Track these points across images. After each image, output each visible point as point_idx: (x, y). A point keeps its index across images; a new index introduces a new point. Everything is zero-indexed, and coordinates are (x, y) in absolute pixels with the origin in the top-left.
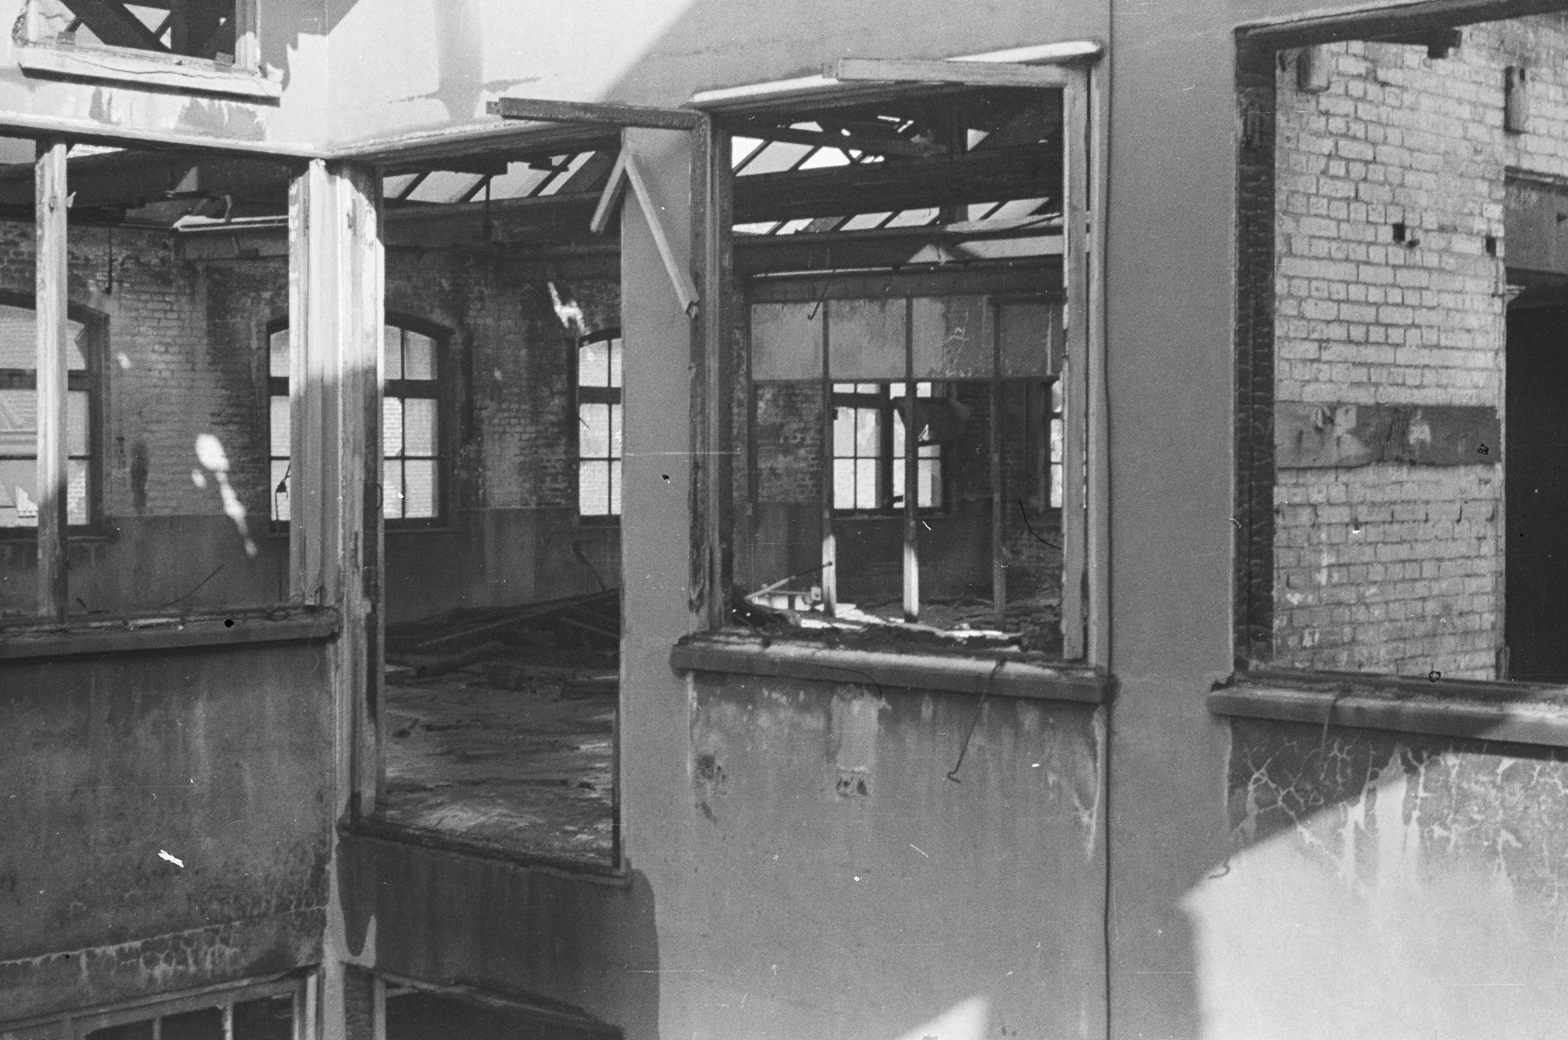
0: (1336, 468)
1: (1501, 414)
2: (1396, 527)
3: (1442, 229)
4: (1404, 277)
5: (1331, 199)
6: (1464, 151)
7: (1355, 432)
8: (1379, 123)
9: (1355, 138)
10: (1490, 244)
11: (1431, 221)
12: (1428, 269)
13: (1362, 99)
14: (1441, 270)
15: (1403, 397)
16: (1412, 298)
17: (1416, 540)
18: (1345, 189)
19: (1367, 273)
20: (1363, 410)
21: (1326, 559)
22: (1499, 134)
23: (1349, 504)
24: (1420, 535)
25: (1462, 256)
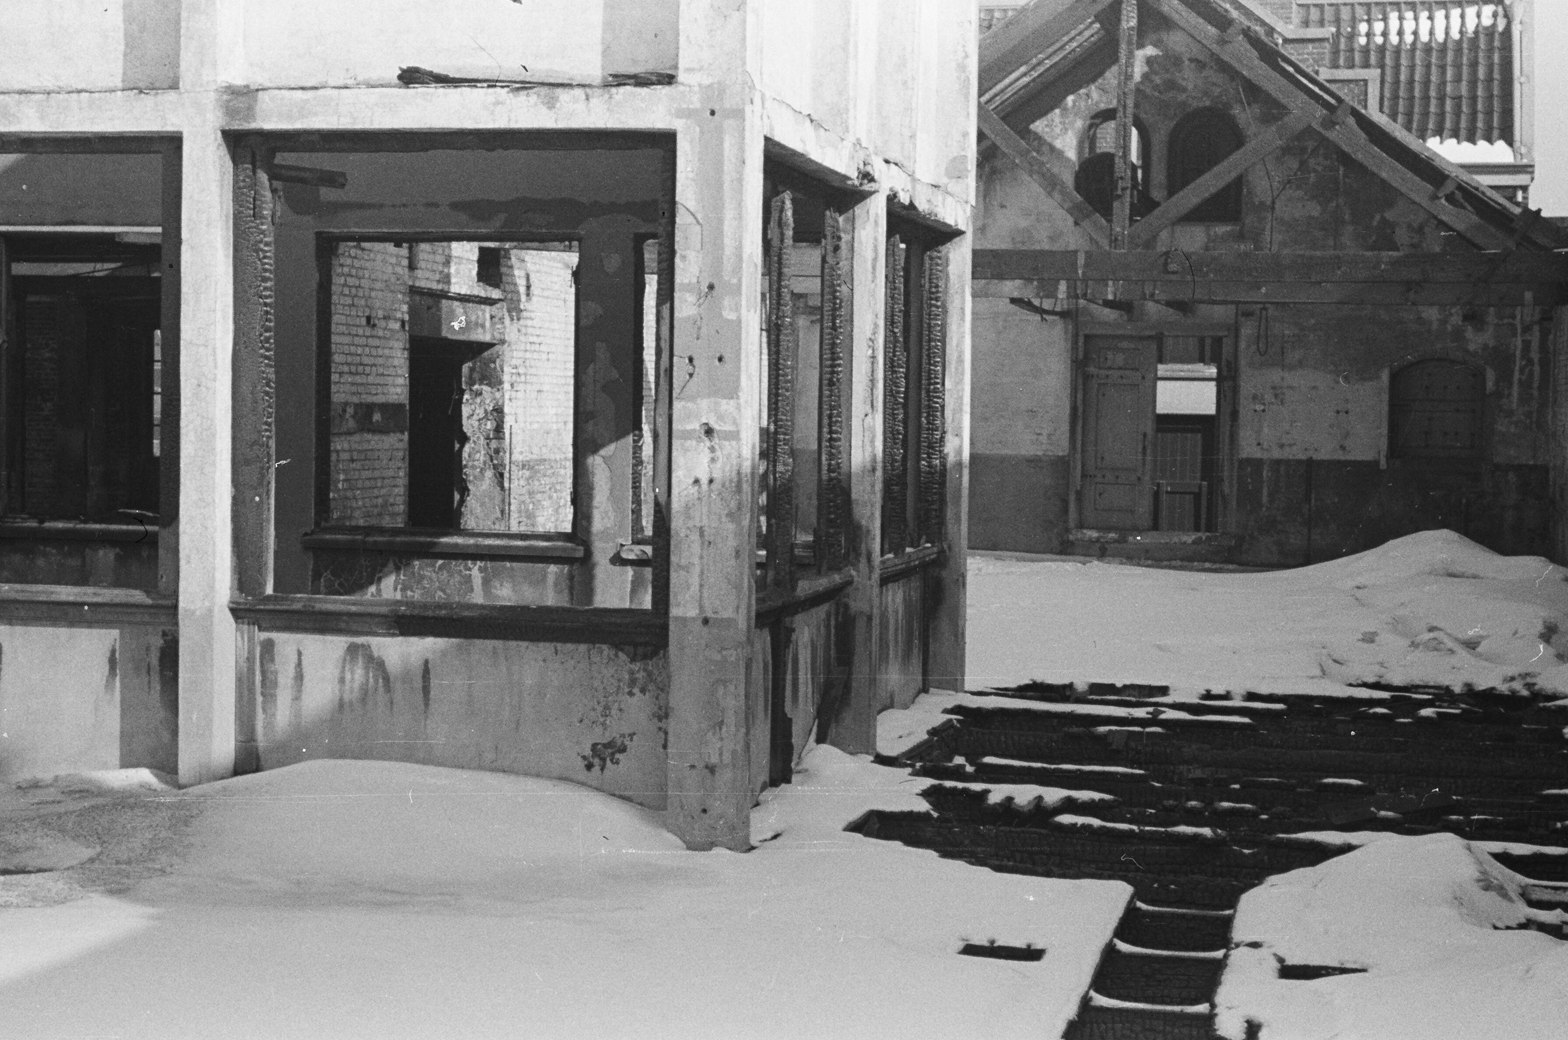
0: (345, 434)
1: (408, 407)
2: (367, 462)
3: (385, 318)
4: (371, 341)
5: (344, 305)
6: (393, 280)
7: (353, 417)
8: (361, 268)
9: (352, 276)
10: (403, 323)
11: (380, 314)
12: (379, 338)
13: (355, 257)
14: (385, 338)
15: (370, 399)
16: (374, 352)
17: (375, 469)
18: (349, 301)
19: (357, 340)
20: (356, 405)
21: (342, 477)
22: (406, 270)
23: (350, 451)
24: (377, 466)
25: (391, 330)
